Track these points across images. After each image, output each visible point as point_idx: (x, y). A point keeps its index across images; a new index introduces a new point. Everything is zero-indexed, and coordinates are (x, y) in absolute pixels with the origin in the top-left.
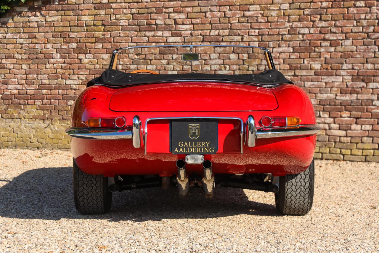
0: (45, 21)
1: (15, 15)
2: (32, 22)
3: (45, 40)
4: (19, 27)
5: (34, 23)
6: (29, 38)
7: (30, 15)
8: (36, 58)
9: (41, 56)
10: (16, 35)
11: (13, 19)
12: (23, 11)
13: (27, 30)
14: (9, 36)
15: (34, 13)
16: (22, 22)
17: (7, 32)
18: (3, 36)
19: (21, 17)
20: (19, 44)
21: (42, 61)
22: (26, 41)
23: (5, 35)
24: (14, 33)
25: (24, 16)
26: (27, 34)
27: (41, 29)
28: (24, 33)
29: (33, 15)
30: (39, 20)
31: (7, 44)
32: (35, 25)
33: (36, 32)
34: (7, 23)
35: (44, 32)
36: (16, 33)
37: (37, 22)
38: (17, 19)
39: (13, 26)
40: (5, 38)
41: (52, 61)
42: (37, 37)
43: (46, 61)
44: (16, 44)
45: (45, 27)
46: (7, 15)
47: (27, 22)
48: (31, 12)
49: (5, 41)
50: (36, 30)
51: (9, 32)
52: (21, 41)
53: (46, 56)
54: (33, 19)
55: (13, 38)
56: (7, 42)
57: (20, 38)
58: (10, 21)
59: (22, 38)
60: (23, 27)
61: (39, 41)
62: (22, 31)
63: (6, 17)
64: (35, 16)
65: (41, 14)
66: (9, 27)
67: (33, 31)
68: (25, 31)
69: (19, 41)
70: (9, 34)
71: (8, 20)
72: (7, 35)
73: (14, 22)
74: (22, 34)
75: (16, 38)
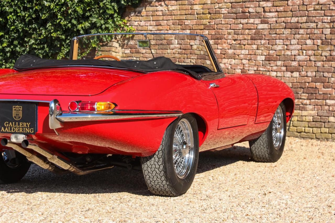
0: (168, 10)
1: (147, 5)
2: (158, 11)
3: (167, 27)
4: (150, 16)
5: (160, 12)
6: (156, 25)
7: (157, 5)
8: (161, 44)
9: (164, 42)
10: (147, 23)
11: (145, 9)
12: (152, 2)
13: (155, 18)
14: (142, 23)
15: (160, 3)
16: (152, 11)
17: (141, 20)
18: (139, 24)
19: (151, 6)
20: (149, 30)
21: (165, 47)
22: (154, 28)
23: (139, 22)
24: (146, 21)
25: (153, 6)
26: (155, 22)
27: (165, 18)
28: (153, 21)
29: (159, 5)
30: (163, 10)
31: (141, 31)
32: (160, 13)
33: (161, 20)
34: (141, 12)
35: (167, 20)
36: (147, 21)
37: (162, 11)
38: (148, 8)
39: (145, 14)
40: (140, 26)
41: (172, 46)
42: (162, 24)
43: (167, 47)
44: (147, 30)
45: (168, 15)
46: (141, 5)
47: (155, 11)
48: (158, 2)
49: (140, 28)
50: (161, 18)
51: (143, 20)
52: (150, 28)
53: (168, 43)
54: (159, 8)
55: (145, 26)
56: (141, 29)
57: (150, 26)
58: (144, 10)
59: (151, 26)
60: (152, 16)
61: (163, 27)
62: (152, 19)
63: (141, 7)
64: (161, 5)
65: (165, 4)
66: (142, 15)
67: (159, 19)
68: (154, 20)
69: (149, 29)
70: (143, 22)
71: (142, 10)
72: (141, 22)
73: (146, 11)
74: (151, 21)
75: (147, 25)
